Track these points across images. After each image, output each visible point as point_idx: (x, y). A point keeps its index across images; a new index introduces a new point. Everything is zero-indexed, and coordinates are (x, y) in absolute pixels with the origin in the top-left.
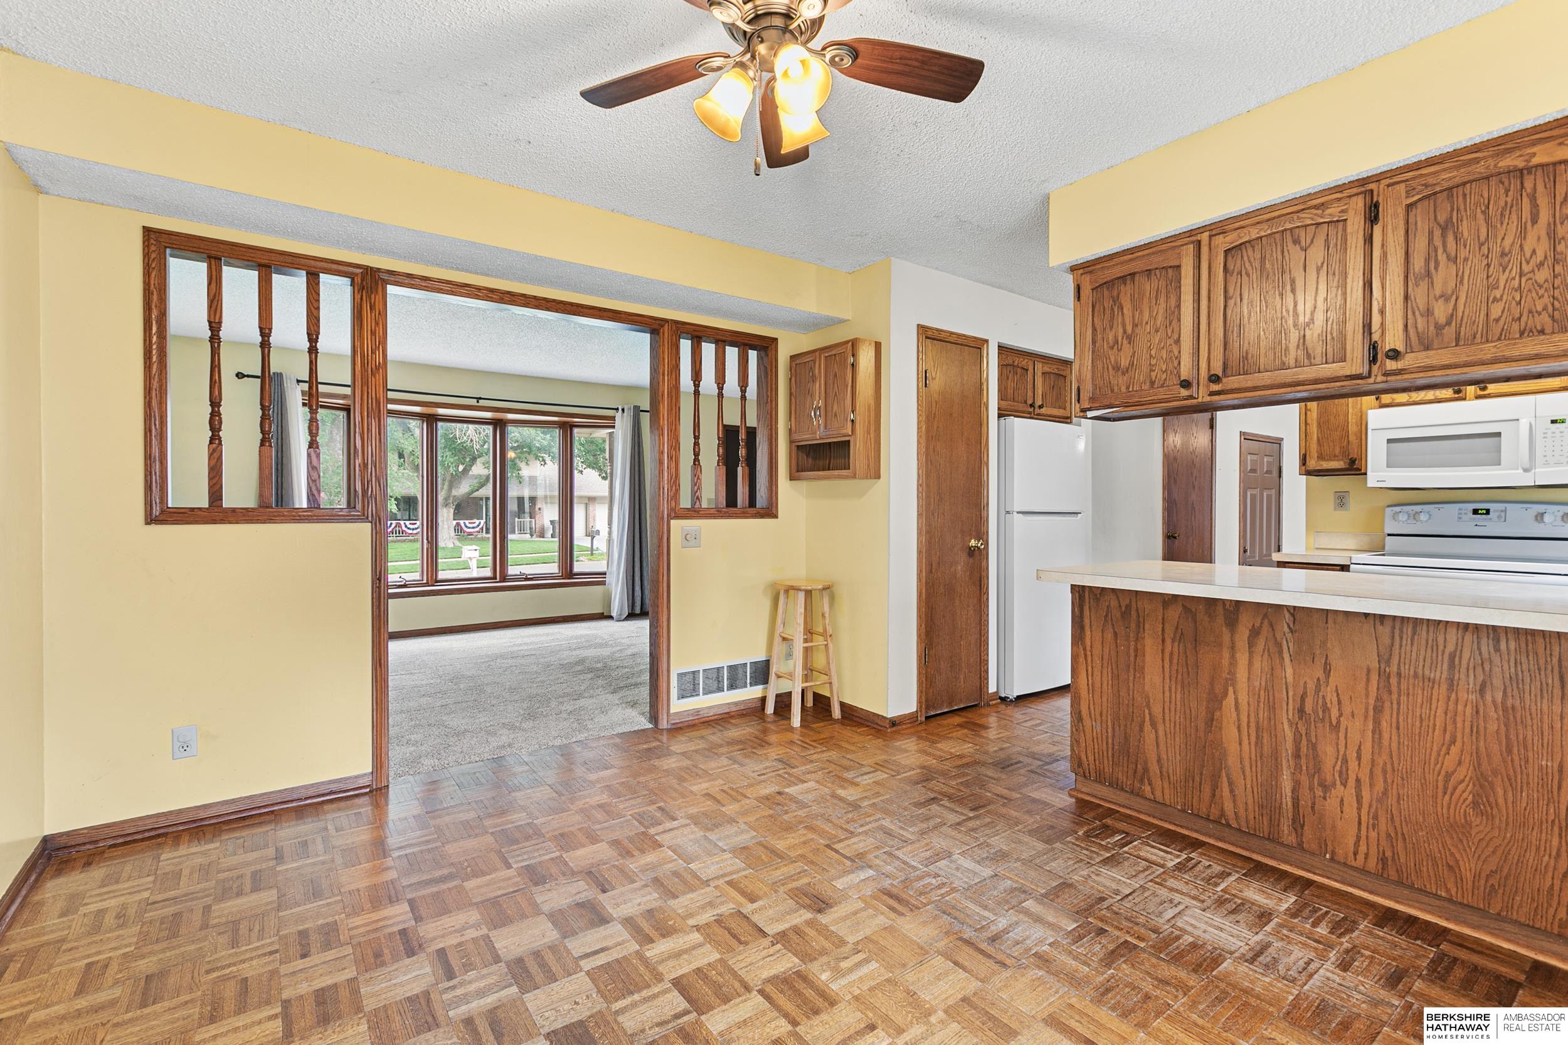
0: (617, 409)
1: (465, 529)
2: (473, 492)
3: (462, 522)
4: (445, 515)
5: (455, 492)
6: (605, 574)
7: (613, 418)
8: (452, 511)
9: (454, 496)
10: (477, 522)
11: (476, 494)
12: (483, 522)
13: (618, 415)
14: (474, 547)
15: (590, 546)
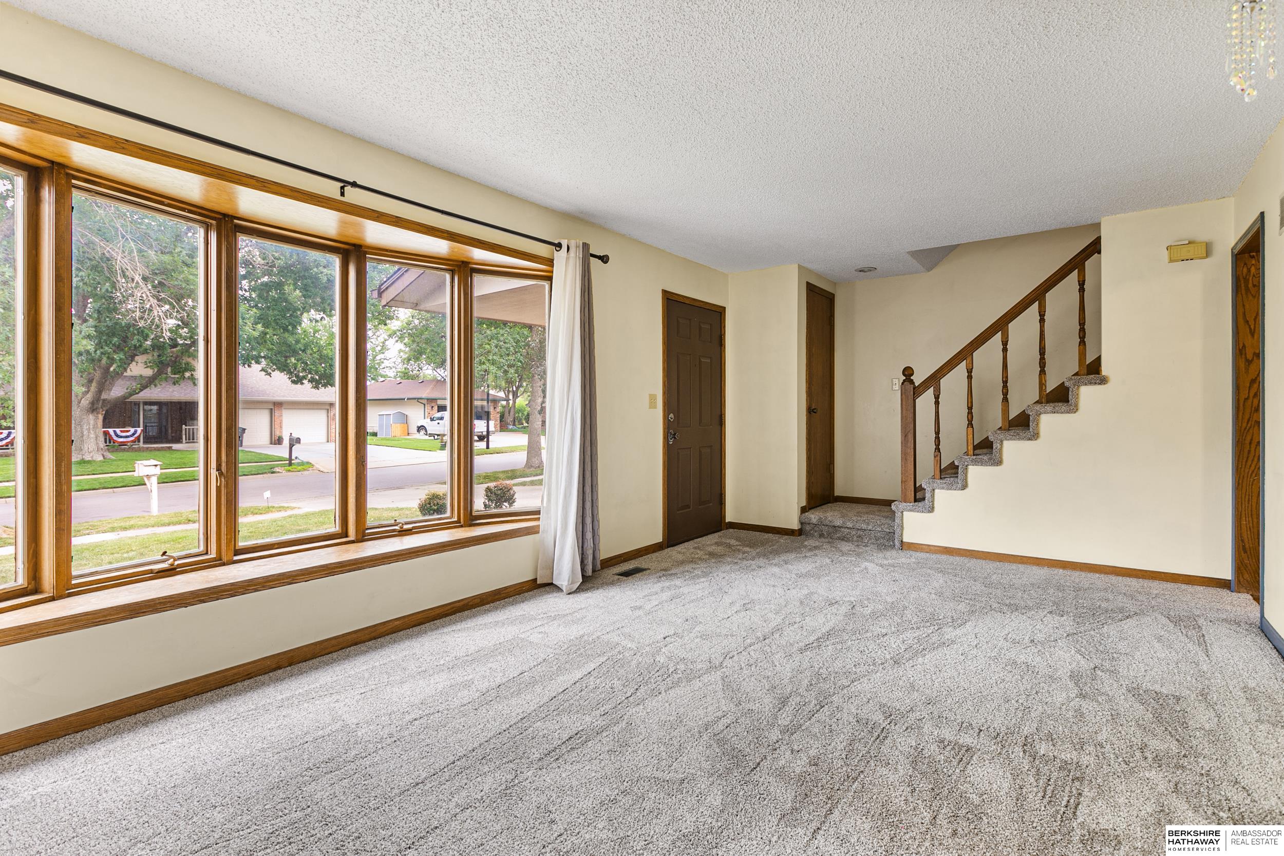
0: (559, 246)
1: (115, 438)
2: (131, 395)
3: (111, 431)
4: (92, 422)
5: (104, 396)
6: (538, 512)
7: (550, 262)
8: (101, 417)
9: (104, 400)
10: (132, 430)
11: (134, 398)
12: (139, 430)
13: (560, 257)
14: (156, 462)
15: (287, 456)
